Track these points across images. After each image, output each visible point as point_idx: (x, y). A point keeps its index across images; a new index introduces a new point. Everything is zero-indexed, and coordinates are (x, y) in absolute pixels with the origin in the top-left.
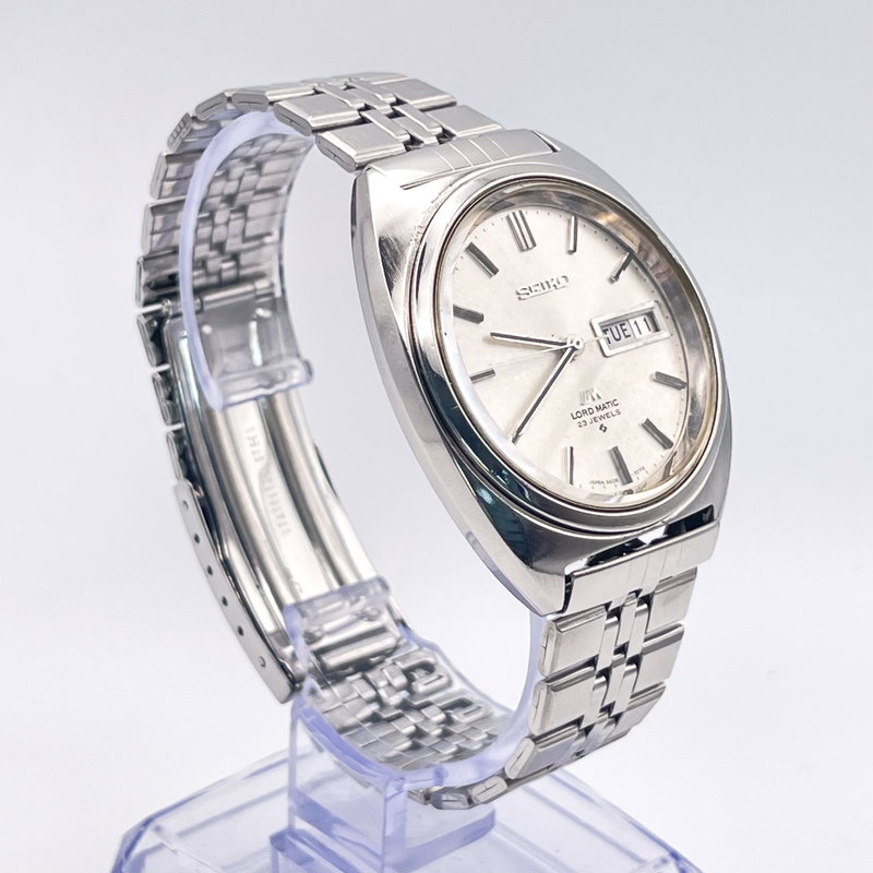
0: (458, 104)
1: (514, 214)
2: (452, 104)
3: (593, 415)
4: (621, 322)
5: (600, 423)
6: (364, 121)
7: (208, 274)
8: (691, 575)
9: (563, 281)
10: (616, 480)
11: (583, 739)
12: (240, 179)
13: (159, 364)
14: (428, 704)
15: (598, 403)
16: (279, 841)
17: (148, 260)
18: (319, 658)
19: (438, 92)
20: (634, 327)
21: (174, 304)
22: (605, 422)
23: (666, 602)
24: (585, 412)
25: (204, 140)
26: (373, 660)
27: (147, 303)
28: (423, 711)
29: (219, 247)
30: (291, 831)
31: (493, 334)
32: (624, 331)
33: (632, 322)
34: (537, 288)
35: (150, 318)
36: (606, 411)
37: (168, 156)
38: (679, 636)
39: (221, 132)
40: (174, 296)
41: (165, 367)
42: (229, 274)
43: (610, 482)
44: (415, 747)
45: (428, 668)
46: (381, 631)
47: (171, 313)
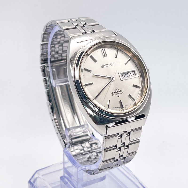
0: (100, 24)
1: (102, 49)
2: (98, 24)
3: (116, 93)
4: (127, 73)
5: (118, 95)
6: (76, 28)
7: (55, 58)
8: (141, 128)
9: (113, 64)
10: (120, 107)
11: (116, 162)
12: (60, 38)
13: (44, 77)
14: (94, 152)
15: (118, 90)
16: (62, 178)
17: (42, 55)
18: (71, 140)
19: (96, 22)
20: (130, 74)
21: (47, 64)
22: (119, 95)
23: (134, 134)
24: (114, 92)
25: (51, 30)
26: (84, 141)
27: (42, 64)
28: (92, 153)
29: (57, 53)
30: (64, 176)
31: (93, 75)
32: (127, 75)
33: (129, 73)
34: (106, 65)
35: (42, 67)
36: (120, 92)
37: (43, 34)
38: (139, 141)
39: (53, 29)
40: (47, 63)
41: (45, 77)
42: (60, 58)
43: (118, 108)
44: (88, 160)
45: (96, 144)
46: (87, 135)
47: (47, 66)
